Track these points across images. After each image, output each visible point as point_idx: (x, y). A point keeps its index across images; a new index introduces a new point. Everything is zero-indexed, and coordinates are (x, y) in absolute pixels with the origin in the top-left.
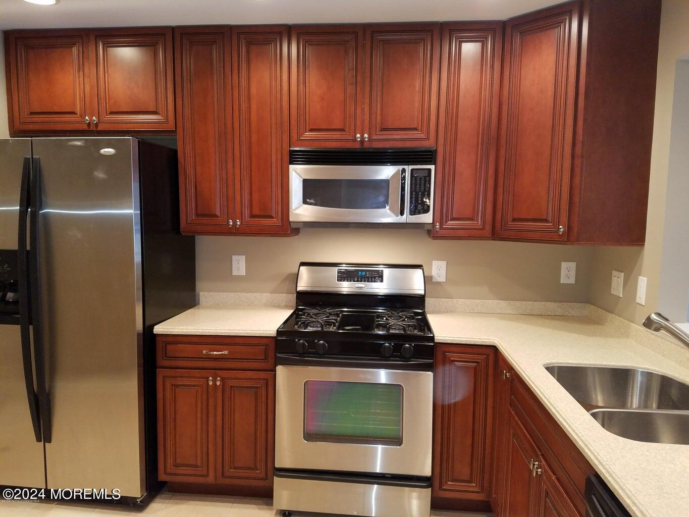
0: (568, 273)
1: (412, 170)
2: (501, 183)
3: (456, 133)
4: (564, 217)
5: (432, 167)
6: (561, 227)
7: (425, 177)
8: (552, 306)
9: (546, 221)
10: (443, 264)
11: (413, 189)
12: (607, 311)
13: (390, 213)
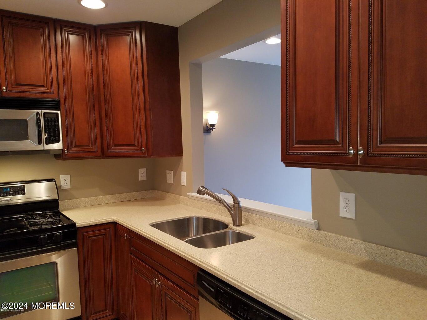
0: (142, 175)
1: (44, 113)
2: (104, 124)
3: (72, 92)
4: (144, 143)
5: (59, 112)
6: (143, 148)
7: (54, 118)
8: (136, 194)
9: (134, 145)
10: (68, 177)
11: (47, 126)
12: (166, 192)
13: (30, 144)
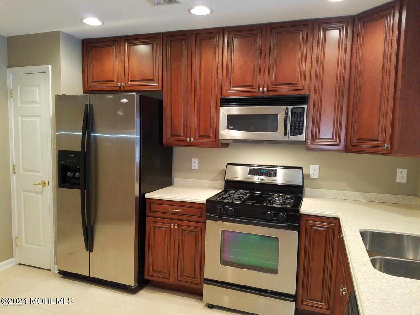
0: (401, 175)
1: (293, 108)
2: (350, 117)
3: (322, 86)
4: (388, 138)
5: (306, 107)
6: (386, 144)
7: (301, 113)
8: (390, 197)
9: (377, 140)
10: (317, 167)
11: (293, 120)
13: (278, 135)
